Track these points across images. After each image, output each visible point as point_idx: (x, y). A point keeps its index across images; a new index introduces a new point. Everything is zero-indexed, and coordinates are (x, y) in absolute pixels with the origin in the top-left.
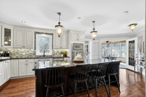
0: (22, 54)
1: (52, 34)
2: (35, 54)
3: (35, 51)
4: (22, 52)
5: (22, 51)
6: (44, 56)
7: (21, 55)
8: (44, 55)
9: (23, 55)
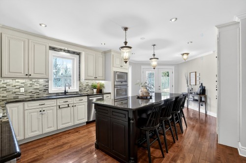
0: (17, 90)
1: (79, 54)
2: (46, 90)
3: (47, 84)
4: (17, 87)
5: (17, 84)
6: (65, 93)
7: (15, 93)
8: (65, 91)
9: (19, 93)
